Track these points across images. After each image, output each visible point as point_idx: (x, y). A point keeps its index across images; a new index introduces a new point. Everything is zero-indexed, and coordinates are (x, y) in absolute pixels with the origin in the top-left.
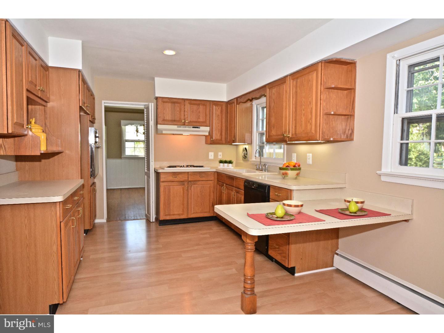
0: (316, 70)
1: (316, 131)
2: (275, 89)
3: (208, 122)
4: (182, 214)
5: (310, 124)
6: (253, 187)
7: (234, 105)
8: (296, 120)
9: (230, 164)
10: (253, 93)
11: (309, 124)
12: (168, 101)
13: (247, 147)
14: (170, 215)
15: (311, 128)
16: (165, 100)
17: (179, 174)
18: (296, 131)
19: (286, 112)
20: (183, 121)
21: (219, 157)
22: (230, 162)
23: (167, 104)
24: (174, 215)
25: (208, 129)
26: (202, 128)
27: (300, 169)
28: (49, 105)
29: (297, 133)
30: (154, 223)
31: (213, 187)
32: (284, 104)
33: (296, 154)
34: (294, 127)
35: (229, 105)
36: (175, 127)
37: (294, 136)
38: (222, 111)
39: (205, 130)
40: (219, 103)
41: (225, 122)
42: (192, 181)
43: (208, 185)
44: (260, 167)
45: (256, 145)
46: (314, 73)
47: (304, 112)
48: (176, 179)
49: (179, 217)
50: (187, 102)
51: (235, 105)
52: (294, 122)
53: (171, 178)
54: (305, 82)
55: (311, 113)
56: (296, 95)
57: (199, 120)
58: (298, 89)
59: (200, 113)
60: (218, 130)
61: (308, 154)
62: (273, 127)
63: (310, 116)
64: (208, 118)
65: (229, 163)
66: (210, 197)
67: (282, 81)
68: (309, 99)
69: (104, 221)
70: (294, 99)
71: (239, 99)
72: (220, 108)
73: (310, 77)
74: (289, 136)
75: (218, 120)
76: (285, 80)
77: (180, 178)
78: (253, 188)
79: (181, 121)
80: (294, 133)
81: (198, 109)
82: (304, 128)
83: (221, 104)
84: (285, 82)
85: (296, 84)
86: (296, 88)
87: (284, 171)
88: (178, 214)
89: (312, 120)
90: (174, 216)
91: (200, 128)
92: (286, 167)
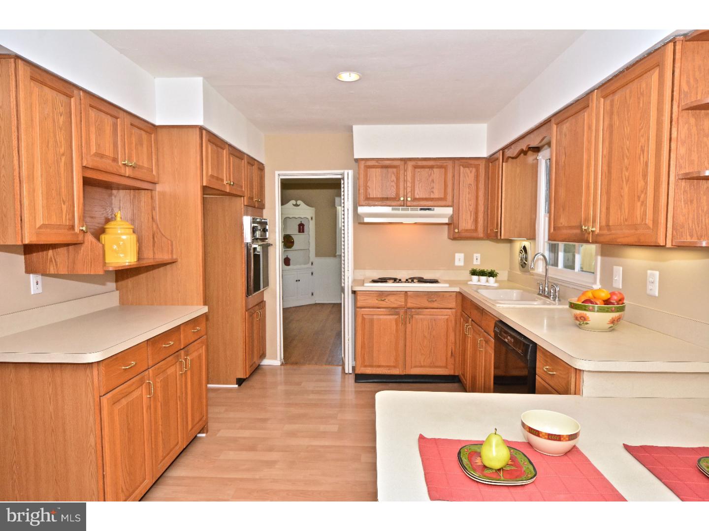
0: (660, 65)
1: (655, 222)
2: (568, 124)
3: (449, 197)
4: (395, 367)
5: (642, 205)
6: (506, 340)
7: (497, 163)
8: (608, 193)
9: (491, 278)
10: (528, 137)
11: (639, 204)
12: (377, 164)
13: (527, 244)
14: (371, 366)
15: (645, 214)
16: (370, 163)
17: (389, 295)
18: (608, 220)
19: (588, 174)
20: (402, 199)
21: (475, 262)
22: (492, 274)
23: (374, 169)
24: (379, 366)
25: (449, 211)
26: (438, 210)
27: (622, 309)
28: (159, 188)
29: (611, 224)
30: (350, 375)
31: (453, 322)
32: (585, 156)
33: (621, 268)
34: (604, 210)
35: (490, 164)
36: (387, 210)
37: (605, 232)
38: (477, 177)
39: (443, 213)
40: (472, 162)
41: (485, 196)
42: (413, 308)
43: (443, 317)
44: (545, 289)
45: (544, 242)
46: (654, 72)
47: (627, 174)
48: (383, 304)
49: (389, 371)
50: (410, 164)
51: (499, 165)
52: (605, 197)
53: (374, 302)
54: (630, 98)
55: (645, 176)
56: (611, 133)
57: (432, 196)
58: (615, 117)
59: (433, 182)
60: (469, 212)
61: (649, 272)
62: (562, 209)
63: (641, 183)
64: (449, 190)
65: (489, 276)
66: (447, 339)
67: (582, 104)
68: (639, 142)
69: (277, 362)
70: (607, 144)
71: (506, 150)
72: (474, 170)
73: (644, 85)
74: (593, 229)
75: (469, 193)
76: (588, 100)
77: (392, 302)
78: (505, 342)
79: (399, 199)
80: (604, 224)
81: (431, 174)
82: (627, 213)
83: (476, 162)
84: (588, 106)
85: (612, 106)
86: (611, 118)
87: (578, 312)
88: (387, 366)
89: (646, 193)
90: (380, 369)
91: (432, 210)
92: (583, 303)
